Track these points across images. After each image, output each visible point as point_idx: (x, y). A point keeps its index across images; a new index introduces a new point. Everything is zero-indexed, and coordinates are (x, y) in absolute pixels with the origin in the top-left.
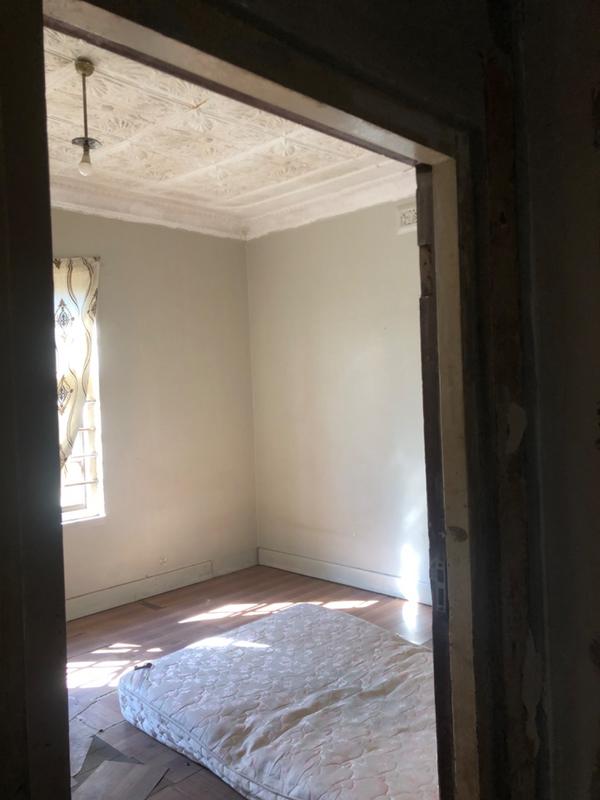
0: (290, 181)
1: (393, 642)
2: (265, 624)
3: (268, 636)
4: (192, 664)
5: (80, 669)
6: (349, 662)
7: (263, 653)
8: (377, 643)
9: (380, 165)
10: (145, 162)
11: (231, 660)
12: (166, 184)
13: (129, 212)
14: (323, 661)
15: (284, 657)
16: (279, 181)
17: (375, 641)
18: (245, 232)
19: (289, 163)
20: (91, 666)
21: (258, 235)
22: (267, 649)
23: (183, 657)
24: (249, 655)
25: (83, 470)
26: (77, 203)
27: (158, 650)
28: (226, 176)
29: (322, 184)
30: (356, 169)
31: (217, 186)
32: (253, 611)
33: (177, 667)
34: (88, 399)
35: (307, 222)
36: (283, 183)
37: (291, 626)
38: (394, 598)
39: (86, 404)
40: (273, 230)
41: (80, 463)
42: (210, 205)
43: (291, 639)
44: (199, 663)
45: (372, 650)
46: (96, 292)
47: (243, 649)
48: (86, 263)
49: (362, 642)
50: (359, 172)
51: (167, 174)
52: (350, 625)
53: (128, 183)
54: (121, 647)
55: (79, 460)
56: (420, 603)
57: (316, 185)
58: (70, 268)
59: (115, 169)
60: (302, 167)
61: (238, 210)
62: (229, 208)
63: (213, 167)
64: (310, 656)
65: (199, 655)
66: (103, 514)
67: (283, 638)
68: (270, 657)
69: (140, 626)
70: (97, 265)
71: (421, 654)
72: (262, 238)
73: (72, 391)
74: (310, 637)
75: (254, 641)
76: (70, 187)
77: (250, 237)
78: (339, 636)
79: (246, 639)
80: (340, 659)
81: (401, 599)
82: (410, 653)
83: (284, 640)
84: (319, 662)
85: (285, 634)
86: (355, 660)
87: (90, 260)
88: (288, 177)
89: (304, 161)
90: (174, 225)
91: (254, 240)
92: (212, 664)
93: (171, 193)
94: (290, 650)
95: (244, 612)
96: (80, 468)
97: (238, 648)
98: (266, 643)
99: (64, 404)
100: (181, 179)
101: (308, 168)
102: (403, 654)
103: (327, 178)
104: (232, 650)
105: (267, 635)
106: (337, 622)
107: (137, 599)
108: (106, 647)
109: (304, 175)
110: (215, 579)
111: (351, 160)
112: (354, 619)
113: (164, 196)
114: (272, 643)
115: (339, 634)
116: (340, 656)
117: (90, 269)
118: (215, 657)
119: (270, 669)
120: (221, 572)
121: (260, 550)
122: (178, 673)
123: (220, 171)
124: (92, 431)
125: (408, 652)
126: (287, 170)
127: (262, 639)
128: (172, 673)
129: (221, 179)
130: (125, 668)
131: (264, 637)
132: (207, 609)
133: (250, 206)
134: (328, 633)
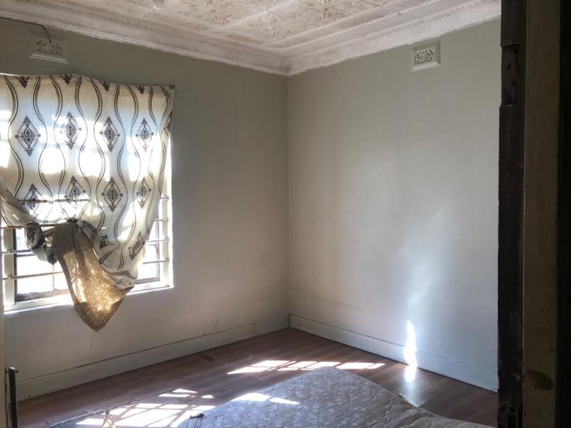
0: (326, 26)
1: (401, 406)
2: (295, 383)
3: (299, 394)
4: (236, 416)
5: (149, 409)
6: (365, 423)
7: (294, 409)
8: (387, 407)
9: (401, 12)
10: (211, 7)
11: (267, 414)
12: (228, 28)
13: (198, 51)
14: (344, 420)
15: (310, 415)
16: (318, 27)
17: (386, 404)
18: (288, 69)
19: (326, 9)
20: (157, 408)
21: (298, 72)
22: (297, 405)
23: (229, 410)
24: (283, 410)
25: (158, 251)
26: (158, 42)
27: (210, 397)
28: (275, 21)
29: (351, 29)
30: (381, 16)
31: (268, 30)
32: (286, 367)
33: (224, 419)
34: (162, 196)
35: (336, 61)
36: (321, 28)
37: (316, 386)
38: (398, 362)
39: (161, 200)
40: (310, 68)
41: (155, 245)
42: (260, 47)
43: (316, 397)
44: (242, 416)
45: (384, 412)
46: (171, 113)
47: (278, 404)
48: (163, 90)
49: (375, 405)
50: (383, 19)
51: (228, 19)
52: (365, 388)
53: (198, 27)
54: (182, 392)
55: (155, 243)
56: (419, 368)
57: (347, 30)
58: (151, 94)
59: (187, 14)
60: (337, 13)
61: (284, 50)
62: (277, 49)
63: (265, 13)
64: (333, 414)
65: (242, 408)
66: (172, 286)
67: (310, 396)
68: (299, 414)
69: (197, 375)
70: (172, 92)
71: (425, 418)
72: (302, 74)
73: (150, 190)
74: (331, 397)
75: (287, 398)
76: (152, 29)
77: (292, 73)
78: (356, 398)
79: (280, 397)
80: (357, 419)
81: (402, 363)
82: (416, 417)
83: (311, 399)
84: (340, 421)
85: (312, 392)
86: (370, 421)
87: (167, 88)
88: (326, 23)
89: (340, 8)
90: (233, 63)
91: (295, 77)
92: (252, 417)
93: (231, 36)
94: (316, 407)
95: (279, 367)
96: (155, 250)
97: (273, 403)
98: (296, 401)
99: (144, 199)
100: (239, 23)
101: (343, 16)
102: (410, 417)
103: (357, 24)
104: (268, 405)
105: (297, 393)
106: (354, 385)
107: (196, 352)
108: (171, 392)
109: (339, 21)
110: (255, 338)
111: (378, 8)
112: (368, 383)
113: (225, 39)
114: (301, 400)
115: (356, 395)
116: (357, 416)
117: (167, 95)
118: (255, 411)
119: (299, 425)
120: (261, 333)
121: (291, 317)
122: (224, 423)
123: (271, 15)
124: (165, 222)
125: (414, 416)
126: (325, 16)
127: (293, 397)
128: (219, 424)
129: (271, 23)
130: (183, 411)
131: (295, 395)
132: (249, 363)
133: (292, 48)
134: (347, 393)
